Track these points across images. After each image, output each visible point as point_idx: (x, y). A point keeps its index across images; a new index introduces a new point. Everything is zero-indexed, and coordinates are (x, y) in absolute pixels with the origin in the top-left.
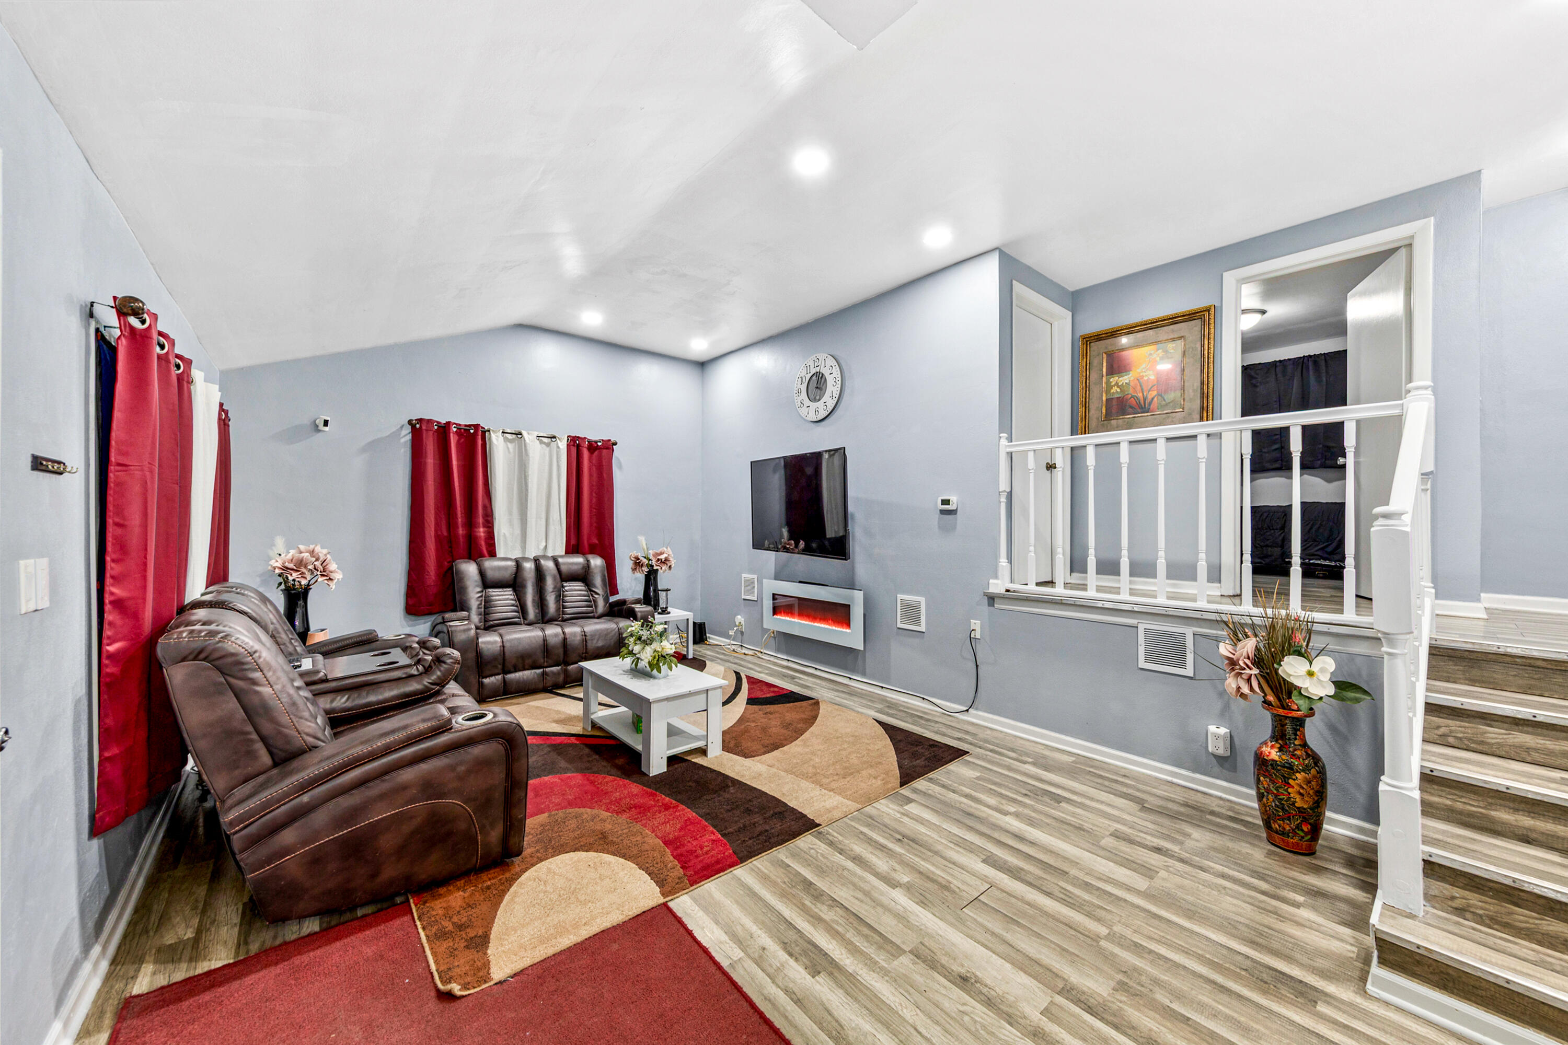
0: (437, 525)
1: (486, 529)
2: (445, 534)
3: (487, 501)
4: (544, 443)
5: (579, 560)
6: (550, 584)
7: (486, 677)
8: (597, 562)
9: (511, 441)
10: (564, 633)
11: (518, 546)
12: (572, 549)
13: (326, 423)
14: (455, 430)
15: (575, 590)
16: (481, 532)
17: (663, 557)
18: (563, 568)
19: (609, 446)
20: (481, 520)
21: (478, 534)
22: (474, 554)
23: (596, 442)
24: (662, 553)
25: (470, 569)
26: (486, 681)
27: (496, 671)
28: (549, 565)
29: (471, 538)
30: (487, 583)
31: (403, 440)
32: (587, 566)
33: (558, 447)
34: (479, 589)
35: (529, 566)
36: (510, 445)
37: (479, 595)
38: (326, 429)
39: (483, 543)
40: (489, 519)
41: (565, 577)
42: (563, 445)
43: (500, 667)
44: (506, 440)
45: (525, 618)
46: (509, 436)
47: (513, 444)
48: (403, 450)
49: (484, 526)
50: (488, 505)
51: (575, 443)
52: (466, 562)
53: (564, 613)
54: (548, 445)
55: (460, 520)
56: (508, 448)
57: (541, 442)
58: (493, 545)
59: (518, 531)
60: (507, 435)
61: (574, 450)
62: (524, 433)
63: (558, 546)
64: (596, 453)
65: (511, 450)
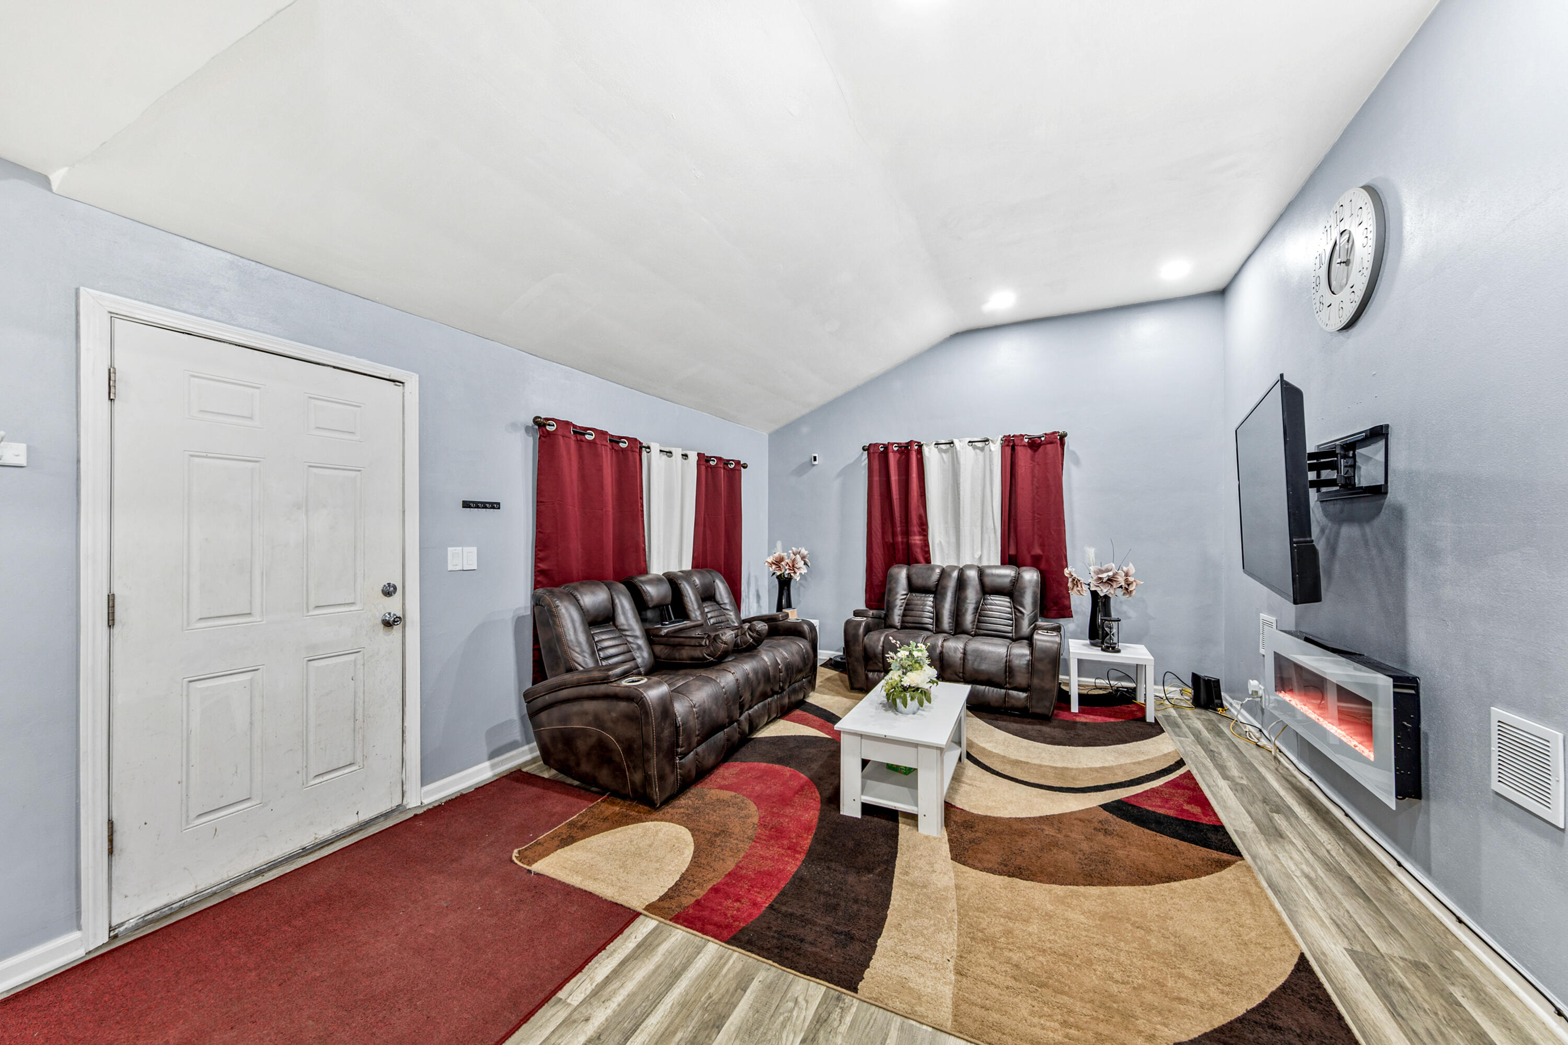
0: (884, 533)
1: (922, 537)
2: (891, 541)
3: (922, 512)
4: (979, 448)
5: (1009, 572)
6: (972, 595)
7: (871, 671)
8: (1030, 576)
9: (945, 451)
10: (942, 646)
11: (953, 553)
12: (1007, 560)
13: (815, 459)
14: (896, 449)
15: (999, 605)
16: (916, 539)
17: (1104, 576)
18: (987, 581)
19: (1058, 440)
20: (915, 529)
21: (913, 542)
22: (909, 560)
23: (1040, 438)
24: (1108, 571)
25: (902, 574)
26: (870, 675)
27: (877, 668)
28: (972, 574)
29: (908, 546)
30: (912, 588)
31: (863, 464)
32: (1016, 580)
33: (990, 450)
34: (905, 592)
35: (955, 574)
36: (944, 455)
37: (905, 596)
38: (816, 463)
39: (918, 550)
40: (925, 527)
41: (987, 590)
42: (996, 448)
43: (881, 665)
44: (941, 451)
45: (937, 626)
46: (943, 447)
47: (948, 454)
48: (863, 472)
49: (920, 534)
50: (923, 515)
51: (1010, 444)
52: (898, 567)
53: (978, 628)
54: (982, 449)
55: (899, 529)
56: (943, 458)
57: (975, 448)
58: (928, 552)
59: (953, 540)
60: (941, 446)
61: (1008, 450)
62: (956, 441)
63: (991, 556)
64: (1041, 450)
65: (946, 460)
